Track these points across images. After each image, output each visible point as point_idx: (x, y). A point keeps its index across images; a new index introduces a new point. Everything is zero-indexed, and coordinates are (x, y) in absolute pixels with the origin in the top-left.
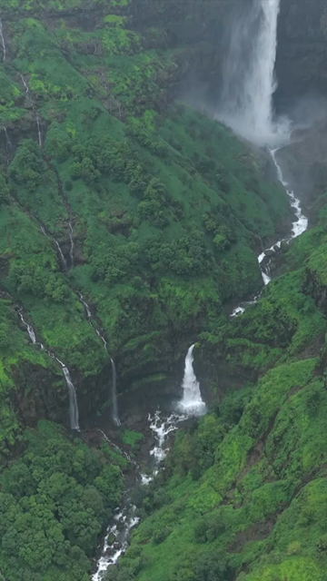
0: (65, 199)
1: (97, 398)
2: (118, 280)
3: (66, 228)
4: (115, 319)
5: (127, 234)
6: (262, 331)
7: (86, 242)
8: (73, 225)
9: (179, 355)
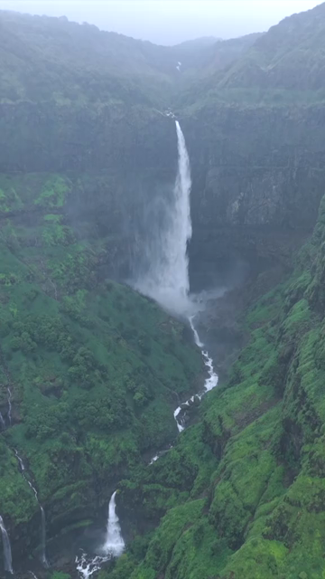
0: (6, 368)
1: (29, 543)
2: (48, 436)
3: (5, 393)
4: (45, 471)
5: (58, 396)
6: (172, 476)
7: (22, 404)
8: (11, 390)
9: (103, 501)
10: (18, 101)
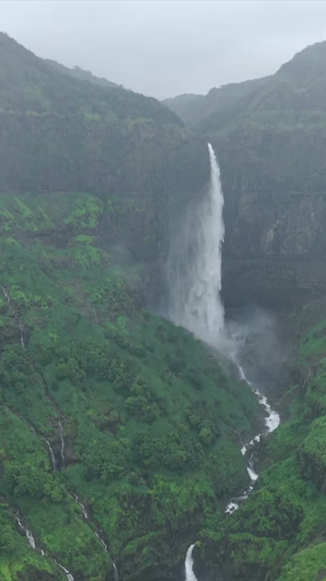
0: (53, 399)
2: (115, 476)
3: (56, 427)
4: (115, 519)
5: (115, 431)
6: (264, 523)
7: (78, 441)
8: (63, 424)
9: (179, 557)
10: (44, 114)
